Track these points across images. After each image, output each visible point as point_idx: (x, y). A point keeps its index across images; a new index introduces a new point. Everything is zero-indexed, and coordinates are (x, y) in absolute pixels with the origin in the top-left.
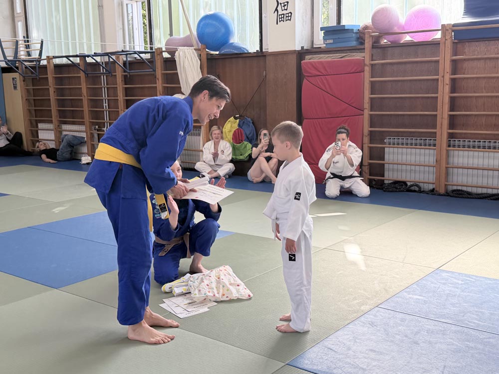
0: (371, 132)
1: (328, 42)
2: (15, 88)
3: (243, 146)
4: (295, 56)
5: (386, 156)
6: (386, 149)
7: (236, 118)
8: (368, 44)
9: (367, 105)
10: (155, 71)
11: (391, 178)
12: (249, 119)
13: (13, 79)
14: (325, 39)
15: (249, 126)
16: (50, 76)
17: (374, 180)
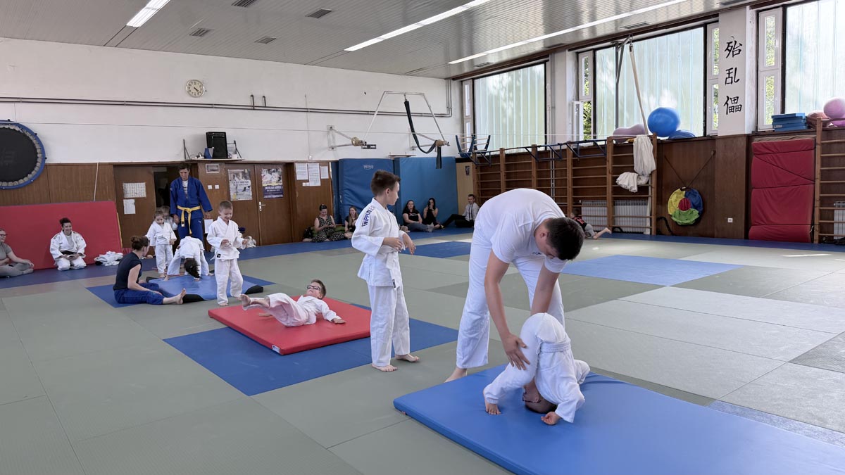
0: (821, 197)
1: (777, 126)
2: (468, 174)
3: (689, 212)
4: (745, 139)
5: (836, 218)
6: (835, 211)
7: (682, 190)
8: (819, 128)
9: (818, 175)
10: (606, 155)
11: (840, 233)
12: (696, 191)
13: (466, 167)
14: (774, 124)
15: (696, 196)
16: (502, 163)
17: (824, 236)
